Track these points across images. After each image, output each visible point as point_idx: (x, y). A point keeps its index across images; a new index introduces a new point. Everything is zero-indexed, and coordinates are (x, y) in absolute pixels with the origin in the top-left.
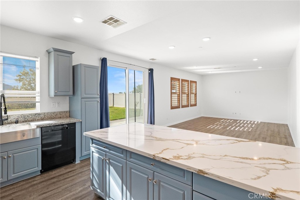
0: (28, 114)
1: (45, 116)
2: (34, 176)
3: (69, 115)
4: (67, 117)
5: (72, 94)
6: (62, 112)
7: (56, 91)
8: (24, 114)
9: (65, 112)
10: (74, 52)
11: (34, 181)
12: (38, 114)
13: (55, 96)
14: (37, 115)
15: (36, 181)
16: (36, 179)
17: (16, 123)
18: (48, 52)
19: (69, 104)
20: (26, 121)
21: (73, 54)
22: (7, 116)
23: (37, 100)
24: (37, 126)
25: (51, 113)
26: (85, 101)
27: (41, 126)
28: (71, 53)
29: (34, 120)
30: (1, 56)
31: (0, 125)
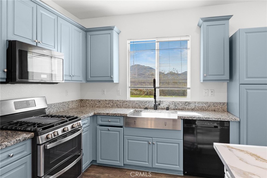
0: (178, 101)
2: (176, 174)
3: (228, 109)
4: (223, 111)
5: (228, 78)
6: (217, 103)
7: (205, 75)
8: (175, 101)
9: (221, 103)
10: (232, 16)
12: (188, 102)
13: (204, 80)
14: (187, 104)
17: (167, 110)
18: (200, 26)
19: (226, 94)
20: (176, 109)
21: (230, 18)
22: (160, 101)
23: (189, 86)
24: (178, 117)
25: (203, 103)
26: (246, 89)
27: (182, 117)
28: (227, 18)
29: (184, 109)
30: (158, 42)
31: (154, 109)
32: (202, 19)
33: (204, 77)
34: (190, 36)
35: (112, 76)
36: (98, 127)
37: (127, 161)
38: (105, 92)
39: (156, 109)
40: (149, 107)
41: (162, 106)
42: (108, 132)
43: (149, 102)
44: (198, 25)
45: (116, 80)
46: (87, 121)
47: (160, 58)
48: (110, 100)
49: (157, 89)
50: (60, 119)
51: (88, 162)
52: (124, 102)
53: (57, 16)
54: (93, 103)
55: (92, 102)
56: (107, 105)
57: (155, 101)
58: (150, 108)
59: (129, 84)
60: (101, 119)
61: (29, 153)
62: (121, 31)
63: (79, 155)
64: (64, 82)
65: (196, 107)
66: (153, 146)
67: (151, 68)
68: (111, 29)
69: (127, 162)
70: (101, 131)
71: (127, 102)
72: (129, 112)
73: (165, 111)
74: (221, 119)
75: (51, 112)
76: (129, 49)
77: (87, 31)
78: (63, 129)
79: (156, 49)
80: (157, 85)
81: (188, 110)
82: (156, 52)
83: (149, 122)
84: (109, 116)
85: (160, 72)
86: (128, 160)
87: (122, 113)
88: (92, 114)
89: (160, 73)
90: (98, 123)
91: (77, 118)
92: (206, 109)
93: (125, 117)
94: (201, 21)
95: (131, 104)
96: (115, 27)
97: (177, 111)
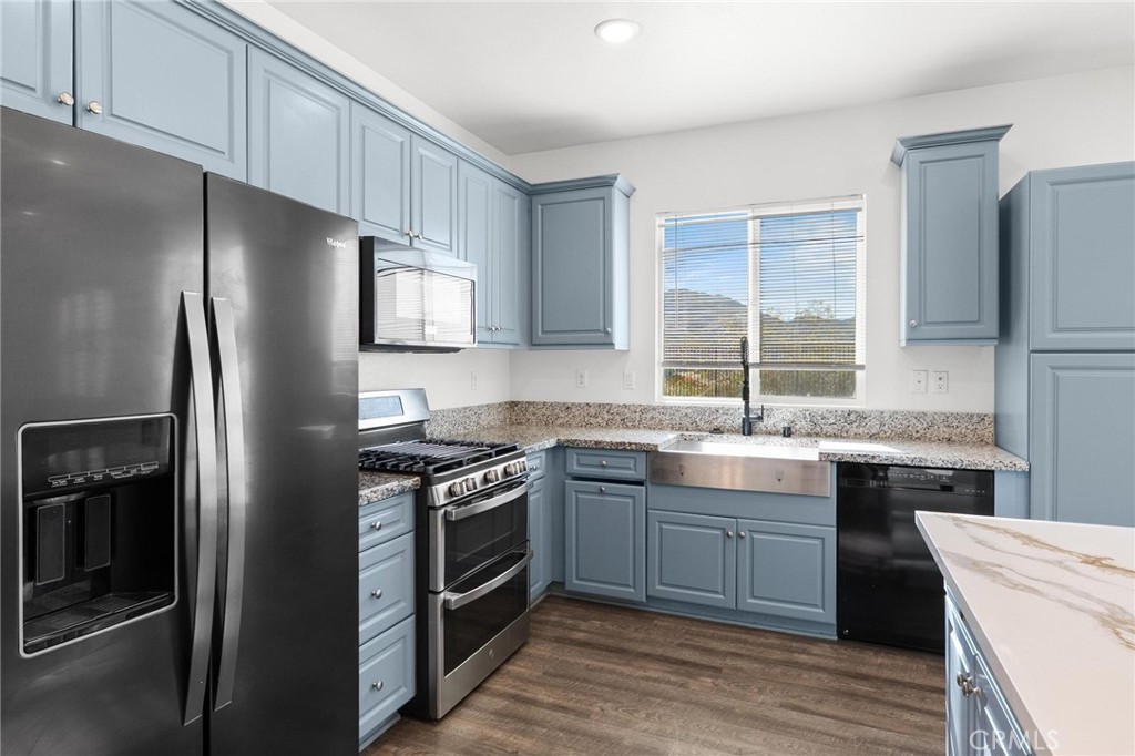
0: (824, 408)
1: (882, 424)
2: (814, 635)
3: (996, 434)
4: (982, 442)
5: (994, 331)
6: (957, 416)
7: (914, 322)
8: (813, 408)
9: (972, 416)
10: (1008, 127)
11: (804, 652)
12: (856, 413)
13: (908, 340)
14: (853, 417)
15: (809, 654)
16: (815, 650)
17: (784, 435)
18: (898, 163)
19: (993, 384)
20: (817, 434)
21: (1001, 135)
22: (763, 409)
23: (859, 359)
24: (821, 454)
25: (907, 415)
26: (1052, 368)
27: (835, 455)
28: (995, 134)
29: (844, 434)
30: (755, 218)
31: (744, 434)
32: (903, 141)
33: (911, 328)
34: (864, 196)
35: (609, 330)
36: (569, 482)
37: (659, 587)
38: (586, 381)
39: (750, 433)
40: (728, 427)
41: (768, 422)
42: (600, 498)
43: (727, 411)
44: (892, 160)
45: (620, 341)
46: (538, 461)
47: (762, 269)
48: (600, 405)
49: (751, 371)
50: (472, 449)
51: (540, 583)
52: (644, 410)
53: (455, 158)
54: (548, 413)
55: (544, 410)
56: (593, 421)
57: (747, 410)
58: (731, 431)
59: (659, 356)
60: (578, 460)
61: (409, 529)
62: (635, 186)
63: (523, 556)
64: (475, 345)
65: (885, 428)
66: (740, 544)
67: (736, 304)
68: (606, 183)
69: (659, 589)
70: (579, 496)
71: (654, 409)
72: (664, 441)
73: (779, 439)
74: (965, 463)
75: (436, 433)
76: (660, 244)
77: (532, 194)
78: (485, 475)
79: (750, 240)
80: (753, 357)
81: (857, 437)
82: (751, 251)
83: (727, 469)
84: (603, 449)
85: (762, 315)
86: (661, 584)
87: (642, 442)
88: (552, 443)
89: (764, 319)
90: (568, 471)
91: (514, 448)
92: (918, 435)
93: (651, 453)
94: (902, 149)
95: (667, 417)
96: (619, 177)
97: (818, 439)
